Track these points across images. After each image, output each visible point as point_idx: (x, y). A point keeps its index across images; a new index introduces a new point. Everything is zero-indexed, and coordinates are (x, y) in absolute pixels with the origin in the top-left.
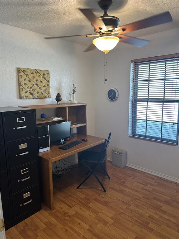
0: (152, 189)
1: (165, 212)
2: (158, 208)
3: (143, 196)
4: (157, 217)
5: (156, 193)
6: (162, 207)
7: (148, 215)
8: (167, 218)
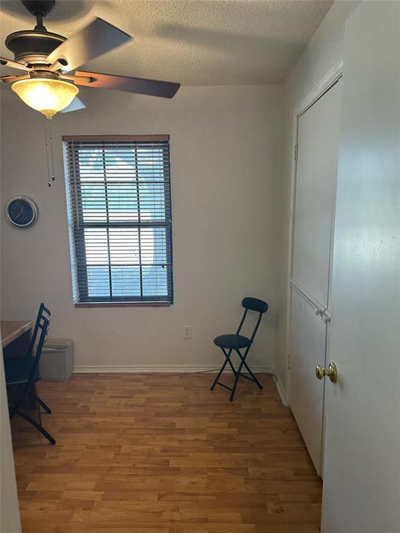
0: (145, 400)
1: (184, 429)
2: (171, 429)
3: (136, 420)
4: (176, 444)
5: (156, 404)
6: (175, 424)
7: (159, 449)
8: (191, 437)
